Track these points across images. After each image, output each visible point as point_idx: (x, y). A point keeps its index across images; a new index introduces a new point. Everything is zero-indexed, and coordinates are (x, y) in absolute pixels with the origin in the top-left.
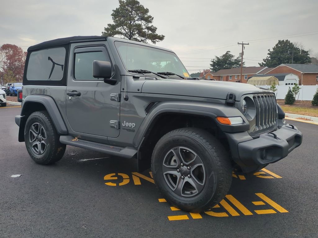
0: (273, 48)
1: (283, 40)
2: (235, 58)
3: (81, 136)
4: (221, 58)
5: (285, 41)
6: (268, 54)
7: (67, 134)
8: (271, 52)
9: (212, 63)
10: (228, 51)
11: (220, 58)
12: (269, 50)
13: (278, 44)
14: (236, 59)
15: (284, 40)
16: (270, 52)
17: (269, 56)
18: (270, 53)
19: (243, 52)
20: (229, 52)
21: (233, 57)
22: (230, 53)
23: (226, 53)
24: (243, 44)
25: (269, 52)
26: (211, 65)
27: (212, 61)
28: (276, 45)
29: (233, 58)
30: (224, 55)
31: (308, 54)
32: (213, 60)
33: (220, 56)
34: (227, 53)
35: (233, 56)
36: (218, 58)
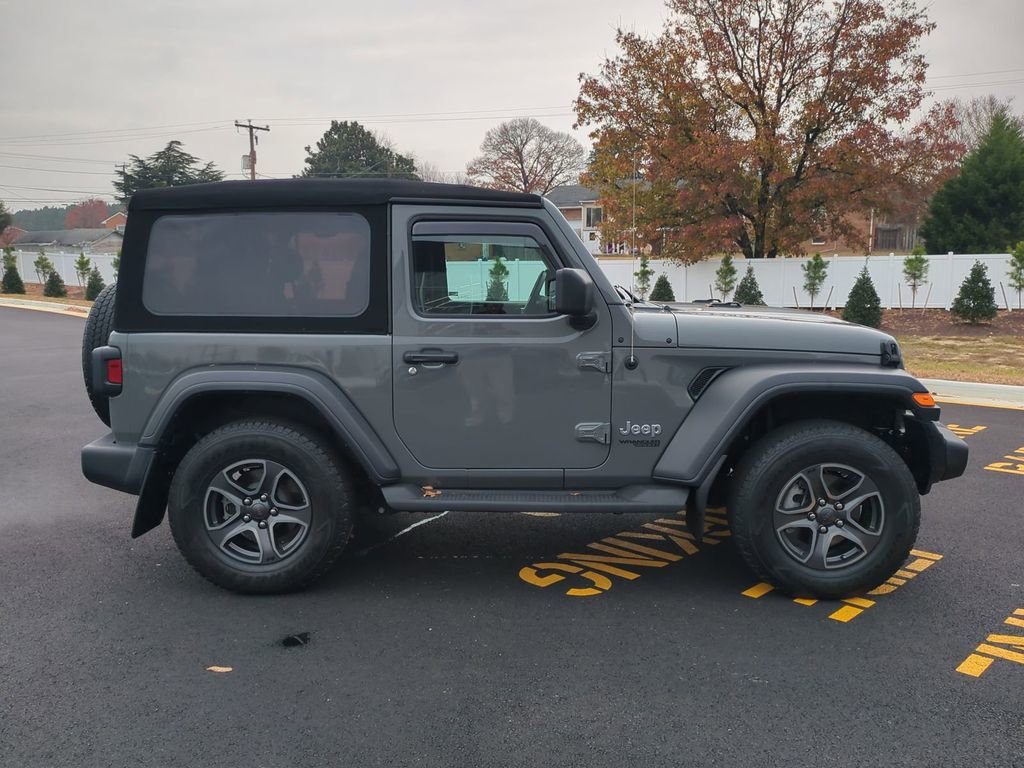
0: (318, 143)
1: (343, 120)
2: (201, 166)
3: (439, 478)
4: (152, 164)
5: (349, 124)
6: (307, 160)
7: (396, 479)
8: (314, 155)
9: (120, 179)
10: (173, 142)
11: (147, 162)
12: (308, 149)
13: (330, 133)
14: (203, 171)
15: (346, 122)
16: (311, 153)
17: (308, 166)
18: (311, 157)
19: (253, 153)
20: (179, 143)
21: (193, 162)
22: (183, 149)
23: (166, 146)
24: (251, 128)
25: (308, 155)
26: (117, 184)
27: (121, 173)
28: (326, 135)
29: (192, 166)
30: (160, 155)
31: (414, 168)
32: (121, 169)
33: (149, 156)
34: (169, 149)
35: (191, 160)
36: (141, 162)
